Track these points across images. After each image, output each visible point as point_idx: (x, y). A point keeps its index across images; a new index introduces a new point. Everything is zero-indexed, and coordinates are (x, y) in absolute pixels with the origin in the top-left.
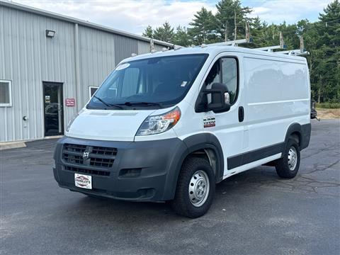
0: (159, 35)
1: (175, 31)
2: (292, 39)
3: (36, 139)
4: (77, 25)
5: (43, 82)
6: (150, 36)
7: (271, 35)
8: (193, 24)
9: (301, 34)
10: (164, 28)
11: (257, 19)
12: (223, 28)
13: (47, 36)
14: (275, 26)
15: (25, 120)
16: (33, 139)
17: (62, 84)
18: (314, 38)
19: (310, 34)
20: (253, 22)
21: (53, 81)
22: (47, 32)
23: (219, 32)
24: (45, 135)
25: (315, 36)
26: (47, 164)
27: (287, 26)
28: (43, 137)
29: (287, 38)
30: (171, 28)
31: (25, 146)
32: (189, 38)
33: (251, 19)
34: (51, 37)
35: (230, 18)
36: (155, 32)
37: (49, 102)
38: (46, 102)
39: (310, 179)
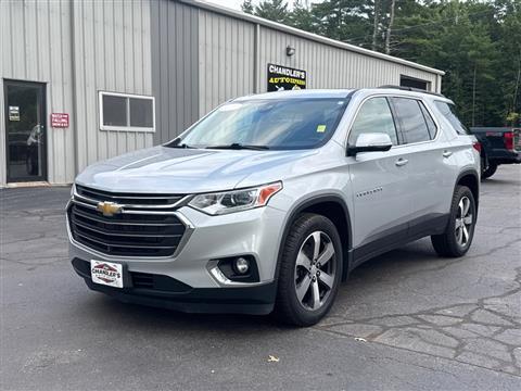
0: (264, 15)
1: (290, 9)
2: (488, 26)
5: (5, 80)
7: (452, 15)
9: (502, 17)
10: (271, 2)
12: (372, 3)
17: (45, 84)
21: (23, 78)
23: (364, 10)
24: (8, 181)
29: (480, 23)
30: (283, 5)
32: (314, 20)
36: (257, 8)
37: (17, 118)
38: (11, 118)
39: (504, 316)
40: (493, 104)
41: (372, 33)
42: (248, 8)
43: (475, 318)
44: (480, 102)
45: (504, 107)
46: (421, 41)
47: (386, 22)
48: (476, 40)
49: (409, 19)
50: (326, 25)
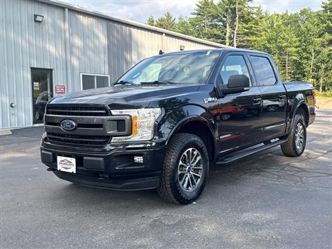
0: (161, 25)
1: (177, 21)
2: (293, 28)
3: (24, 126)
4: (67, 10)
5: (32, 68)
7: (272, 23)
8: (194, 14)
9: (303, 22)
10: (166, 18)
11: (259, 8)
12: (224, 17)
13: (35, 21)
14: (278, 15)
15: (12, 107)
16: (21, 126)
17: (52, 70)
18: (316, 27)
19: (313, 23)
20: (255, 11)
21: (42, 67)
22: (35, 16)
23: (221, 21)
24: (34, 123)
25: (318, 25)
27: (289, 14)
28: (31, 125)
29: (289, 27)
30: (173, 18)
31: (11, 133)
32: (191, 28)
33: (253, 8)
34: (39, 22)
35: (232, 7)
36: (157, 21)
37: (38, 89)
38: (35, 88)
39: (299, 168)
40: (299, 74)
41: (225, 34)
42: (151, 22)
43: (285, 169)
44: (290, 73)
45: (305, 76)
46: (254, 38)
47: (233, 28)
48: (287, 37)
49: (247, 26)
50: (198, 30)
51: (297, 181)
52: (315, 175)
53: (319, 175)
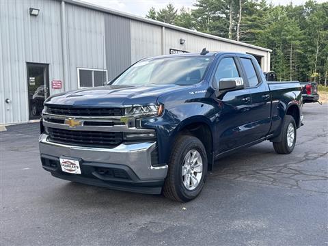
0: (162, 17)
1: (179, 13)
2: (298, 21)
3: (20, 122)
4: (63, 3)
5: (27, 63)
6: (153, 18)
7: (277, 15)
8: (197, 5)
9: (308, 14)
10: (167, 9)
12: (227, 9)
13: (31, 15)
14: (282, 7)
15: (7, 102)
16: (16, 122)
17: (48, 65)
18: (321, 19)
19: (318, 15)
20: (259, 3)
21: (38, 62)
22: (31, 10)
23: (224, 13)
24: (30, 119)
25: (323, 17)
26: (17, 150)
27: (294, 6)
28: (27, 121)
29: (294, 19)
31: (6, 130)
32: (193, 19)
34: (35, 15)
36: (158, 13)
37: (34, 84)
38: (31, 84)
39: (296, 170)
40: (303, 67)
41: (228, 27)
42: (153, 14)
43: (282, 171)
44: (295, 67)
45: (309, 69)
46: (258, 31)
47: (236, 20)
48: (291, 29)
49: (250, 18)
50: (200, 22)
51: (292, 185)
52: (312, 178)
53: (316, 178)
